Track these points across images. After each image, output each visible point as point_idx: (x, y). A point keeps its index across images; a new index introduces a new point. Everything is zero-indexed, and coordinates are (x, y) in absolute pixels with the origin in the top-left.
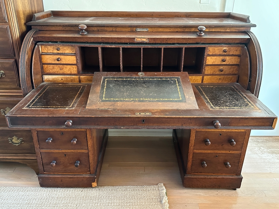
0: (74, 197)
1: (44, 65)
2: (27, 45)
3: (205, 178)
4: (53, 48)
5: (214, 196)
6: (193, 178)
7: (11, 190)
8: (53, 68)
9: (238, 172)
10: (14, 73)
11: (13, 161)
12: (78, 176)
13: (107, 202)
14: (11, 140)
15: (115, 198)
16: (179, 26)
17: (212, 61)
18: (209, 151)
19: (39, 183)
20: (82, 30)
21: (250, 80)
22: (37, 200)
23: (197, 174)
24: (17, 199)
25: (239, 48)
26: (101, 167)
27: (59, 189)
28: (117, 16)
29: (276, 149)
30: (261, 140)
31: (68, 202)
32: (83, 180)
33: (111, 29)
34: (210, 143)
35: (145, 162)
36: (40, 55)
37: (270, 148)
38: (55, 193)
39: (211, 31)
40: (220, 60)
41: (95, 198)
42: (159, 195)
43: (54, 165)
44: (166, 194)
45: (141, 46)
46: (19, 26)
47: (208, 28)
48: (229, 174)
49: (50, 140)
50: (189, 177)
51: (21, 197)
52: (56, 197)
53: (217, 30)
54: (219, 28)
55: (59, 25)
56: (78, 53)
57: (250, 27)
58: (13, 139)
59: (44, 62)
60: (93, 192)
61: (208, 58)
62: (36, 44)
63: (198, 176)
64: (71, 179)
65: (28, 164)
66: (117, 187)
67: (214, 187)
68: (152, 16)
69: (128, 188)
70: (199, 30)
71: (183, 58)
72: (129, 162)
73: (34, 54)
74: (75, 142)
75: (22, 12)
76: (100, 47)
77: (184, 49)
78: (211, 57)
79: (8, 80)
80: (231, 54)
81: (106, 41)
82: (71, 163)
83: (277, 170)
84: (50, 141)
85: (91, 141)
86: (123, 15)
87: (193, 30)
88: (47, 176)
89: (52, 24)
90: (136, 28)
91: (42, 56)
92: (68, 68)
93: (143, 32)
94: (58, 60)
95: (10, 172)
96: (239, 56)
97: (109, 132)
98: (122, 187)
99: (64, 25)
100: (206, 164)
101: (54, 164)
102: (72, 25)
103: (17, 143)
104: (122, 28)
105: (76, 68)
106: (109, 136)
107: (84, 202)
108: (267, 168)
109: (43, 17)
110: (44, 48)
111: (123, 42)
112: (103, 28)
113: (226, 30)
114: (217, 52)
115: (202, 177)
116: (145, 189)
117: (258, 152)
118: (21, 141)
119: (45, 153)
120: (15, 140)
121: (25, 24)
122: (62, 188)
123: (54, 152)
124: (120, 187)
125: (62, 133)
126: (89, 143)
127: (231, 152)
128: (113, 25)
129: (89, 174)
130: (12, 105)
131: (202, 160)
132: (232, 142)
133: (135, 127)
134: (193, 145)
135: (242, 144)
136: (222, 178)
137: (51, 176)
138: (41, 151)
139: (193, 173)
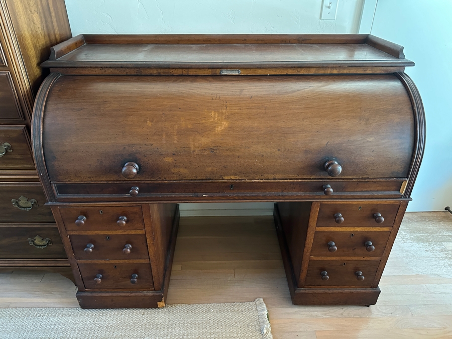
0: (132, 326)
3: (326, 293)
6: (307, 294)
12: (137, 294)
13: (181, 332)
14: (32, 241)
15: (193, 325)
16: (290, 66)
18: (334, 258)
19: (78, 304)
22: (77, 331)
23: (313, 287)
24: (48, 330)
27: (110, 310)
28: (189, 42)
29: (423, 233)
31: (123, 335)
32: (144, 299)
33: (179, 72)
34: (336, 248)
35: (234, 261)
37: (414, 233)
38: (104, 318)
39: (341, 73)
41: (163, 326)
42: (258, 318)
43: (99, 281)
44: (268, 317)
48: (361, 287)
49: (90, 248)
50: (302, 291)
51: (53, 327)
52: (106, 325)
53: (352, 71)
54: (355, 68)
55: (94, 66)
57: (405, 67)
58: (35, 240)
60: (159, 317)
63: (314, 291)
64: (126, 299)
66: (195, 307)
68: (244, 42)
69: (211, 307)
72: (212, 262)
74: (129, 250)
75: (32, 46)
79: (19, 157)
82: (125, 277)
83: (426, 270)
84: (91, 250)
85: (153, 248)
86: (198, 40)
88: (89, 294)
90: (220, 69)
95: (35, 281)
97: (180, 212)
98: (202, 305)
99: (103, 66)
100: (328, 275)
101: (100, 279)
103: (42, 246)
104: (198, 70)
107: (146, 334)
108: (411, 267)
109: (69, 49)
112: (167, 70)
113: (366, 71)
115: (321, 291)
116: (236, 309)
118: (48, 243)
119: (85, 264)
120: (38, 241)
121: (39, 64)
122: (113, 309)
123: (97, 263)
124: (199, 306)
125: (109, 237)
126: (150, 251)
127: (366, 258)
128: (183, 66)
129: (152, 290)
130: (28, 193)
131: (323, 269)
132: (369, 247)
133: (221, 194)
134: (310, 250)
135: (384, 247)
136: (350, 293)
137: (96, 295)
138: (78, 262)
139: (308, 286)
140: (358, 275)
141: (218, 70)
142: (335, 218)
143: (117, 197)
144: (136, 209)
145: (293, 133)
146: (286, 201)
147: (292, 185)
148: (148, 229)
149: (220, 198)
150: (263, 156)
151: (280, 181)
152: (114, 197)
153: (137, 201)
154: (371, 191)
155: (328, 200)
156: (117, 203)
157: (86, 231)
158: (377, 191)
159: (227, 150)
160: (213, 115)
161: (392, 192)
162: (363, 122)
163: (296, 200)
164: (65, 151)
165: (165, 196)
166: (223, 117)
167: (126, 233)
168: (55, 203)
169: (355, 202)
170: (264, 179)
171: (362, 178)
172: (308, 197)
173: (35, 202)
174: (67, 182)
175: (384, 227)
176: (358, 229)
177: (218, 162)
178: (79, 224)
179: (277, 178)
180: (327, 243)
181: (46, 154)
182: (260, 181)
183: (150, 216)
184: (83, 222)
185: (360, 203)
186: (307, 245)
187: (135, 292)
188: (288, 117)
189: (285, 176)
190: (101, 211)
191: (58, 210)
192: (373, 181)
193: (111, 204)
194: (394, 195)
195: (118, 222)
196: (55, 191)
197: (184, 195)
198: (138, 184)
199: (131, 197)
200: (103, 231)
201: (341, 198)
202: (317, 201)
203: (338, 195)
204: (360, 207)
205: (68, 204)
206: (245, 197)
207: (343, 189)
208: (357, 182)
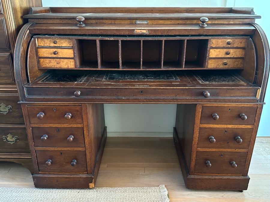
0: (70, 199)
1: (40, 59)
2: (22, 37)
3: (210, 179)
4: (50, 41)
5: (220, 198)
6: (196, 179)
7: (5, 191)
8: (50, 62)
9: (245, 173)
10: (9, 67)
11: (8, 160)
12: (75, 176)
14: (6, 138)
15: (114, 199)
16: (180, 18)
17: (216, 54)
18: (214, 150)
19: (33, 183)
20: (80, 22)
21: (256, 72)
23: (200, 174)
24: (11, 200)
25: (244, 41)
26: (99, 167)
27: (55, 190)
28: (116, 12)
30: (266, 140)
32: (79, 180)
33: (110, 21)
34: (215, 140)
35: (144, 163)
36: (37, 49)
38: (51, 194)
39: (213, 23)
40: (224, 53)
41: (92, 200)
42: (161, 197)
43: (49, 164)
44: (168, 196)
45: (141, 39)
46: (15, 19)
47: (210, 20)
48: (235, 175)
49: (45, 137)
50: (192, 177)
51: (14, 198)
52: (52, 198)
53: (220, 22)
54: (222, 20)
55: (56, 18)
56: (76, 46)
57: (255, 19)
58: (8, 137)
59: (40, 56)
60: (90, 194)
61: (211, 50)
62: (32, 37)
63: (201, 177)
64: (67, 179)
65: (23, 164)
66: (116, 189)
67: (219, 188)
68: (152, 12)
69: (127, 189)
70: (201, 21)
71: (185, 51)
73: (30, 47)
74: (71, 139)
75: (19, 5)
76: (98, 39)
77: (186, 41)
78: (215, 50)
79: (3, 75)
80: (235, 46)
81: (105, 33)
82: (67, 162)
84: (46, 138)
85: (88, 139)
86: (122, 11)
87: (195, 22)
88: (41, 176)
89: (49, 17)
90: (135, 20)
91: (39, 49)
92: (65, 62)
93: (143, 24)
94: (55, 54)
95: (4, 172)
96: (244, 48)
98: (121, 188)
100: (210, 163)
101: (50, 163)
102: (70, 18)
103: (12, 142)
104: (121, 21)
105: (73, 62)
106: (107, 136)
109: (41, 12)
110: (41, 41)
111: (122, 34)
112: (101, 21)
113: (230, 22)
114: (221, 45)
115: (207, 177)
116: (145, 191)
117: (263, 153)
118: (16, 140)
119: (40, 151)
120: (10, 138)
122: (57, 188)
123: (49, 150)
124: (118, 188)
125: (58, 129)
126: (86, 141)
127: (237, 150)
128: (112, 18)
129: (86, 174)
130: (7, 101)
131: (206, 160)
132: (238, 140)
133: (134, 97)
134: (197, 143)
135: (249, 141)
136: (228, 179)
137: (46, 176)
138: (36, 149)
139: (197, 173)
140: (231, 164)
141: (134, 21)
142: (213, 117)
144: (78, 108)
147: (182, 91)
148: (85, 123)
149: (134, 100)
152: (64, 98)
153: (78, 102)
154: (236, 96)
155: (207, 103)
156: (66, 102)
157: (43, 124)
158: (241, 96)
161: (252, 97)
163: (186, 103)
165: (97, 98)
167: (70, 126)
168: (24, 102)
169: (226, 105)
172: (193, 101)
173: (11, 108)
175: (248, 125)
176: (230, 126)
178: (39, 118)
180: (209, 137)
183: (87, 113)
184: (42, 116)
185: (229, 105)
186: (194, 139)
187: (73, 175)
190: (55, 109)
191: (26, 108)
192: (237, 89)
193: (61, 103)
194: (252, 99)
195: (66, 116)
196: (26, 93)
197: (110, 97)
198: (80, 89)
199: (75, 99)
200: (55, 125)
201: (216, 101)
202: (200, 104)
203: (214, 99)
204: (230, 109)
205: (33, 103)
206: (151, 100)
207: (217, 95)
208: (226, 90)
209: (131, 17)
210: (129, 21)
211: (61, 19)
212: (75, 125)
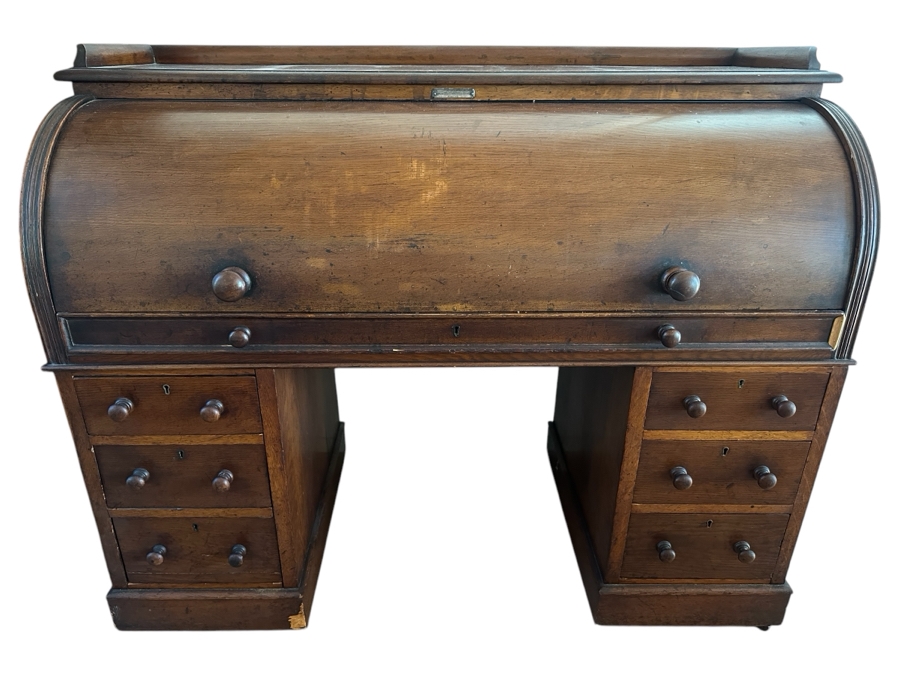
3: (669, 595)
6: (627, 596)
9: (779, 575)
12: (244, 595)
16: (580, 81)
18: (685, 508)
19: (111, 617)
23: (640, 581)
28: (368, 61)
32: (258, 607)
33: (346, 92)
34: (691, 480)
39: (688, 97)
43: (158, 560)
48: (748, 581)
49: (140, 477)
50: (614, 591)
53: (710, 94)
54: (717, 87)
55: (165, 79)
57: (821, 83)
63: (643, 590)
64: (220, 605)
68: (483, 61)
74: (226, 483)
82: (217, 554)
84: (142, 481)
85: (281, 480)
86: (388, 57)
87: (628, 93)
88: (135, 595)
89: (142, 77)
90: (432, 87)
93: (458, 101)
100: (673, 549)
101: (160, 556)
102: (212, 79)
104: (384, 89)
109: (119, 58)
112: (318, 89)
113: (741, 93)
115: (659, 590)
119: (129, 519)
123: (156, 516)
125: (183, 453)
126: (276, 486)
127: (758, 508)
128: (354, 79)
129: (278, 587)
131: (660, 537)
132: (762, 478)
133: (433, 347)
134: (632, 488)
135: (796, 481)
136: (725, 594)
137: (150, 596)
138: (114, 515)
139: (629, 578)
140: (739, 550)
141: (428, 89)
142: (686, 407)
143: (200, 351)
144: (244, 384)
145: (591, 206)
146: (577, 364)
147: (589, 327)
148: (270, 432)
149: (431, 357)
150: (524, 257)
151: (564, 315)
152: (196, 351)
153: (245, 363)
154: (764, 341)
155: (670, 363)
156: (203, 366)
157: (133, 436)
158: (778, 341)
159: (446, 243)
160: (415, 166)
161: (812, 344)
162: (741, 184)
163: (600, 364)
164: (91, 242)
165: (308, 350)
166: (438, 172)
167: (220, 442)
168: (64, 366)
169: (729, 368)
170: (528, 312)
171: (744, 310)
172: (625, 356)
174: (92, 315)
175: (796, 430)
176: (739, 436)
177: (426, 270)
178: (117, 416)
179: (555, 309)
180: (670, 471)
181: (48, 248)
182: (519, 314)
183: (276, 399)
184: (125, 411)
185: (741, 370)
186: (624, 476)
187: (239, 591)
188: (579, 173)
189: (573, 305)
190: (167, 387)
191: (72, 384)
192: (768, 317)
193: (189, 370)
194: (816, 350)
195: (203, 410)
196: (66, 335)
197: (350, 348)
198: (248, 321)
199: (233, 353)
200: (169, 437)
201: (698, 357)
202: (646, 366)
203: (692, 351)
204: (741, 382)
205: (93, 368)
206: (486, 356)
207: (704, 336)
208: (734, 320)
209: (417, 76)
210: (411, 89)
211: (181, 82)
212: (236, 437)
